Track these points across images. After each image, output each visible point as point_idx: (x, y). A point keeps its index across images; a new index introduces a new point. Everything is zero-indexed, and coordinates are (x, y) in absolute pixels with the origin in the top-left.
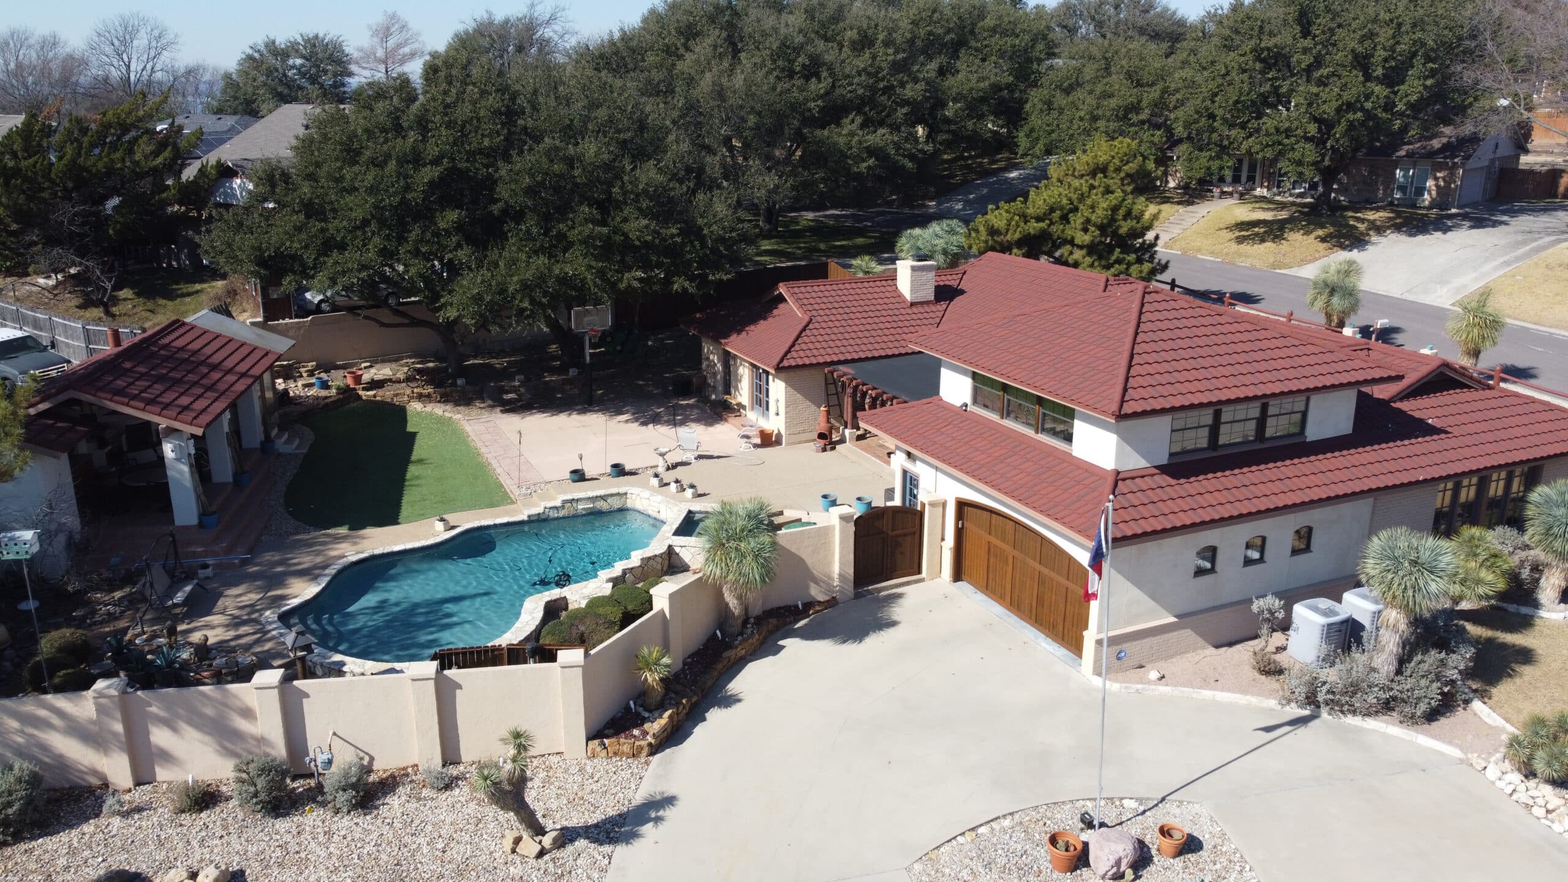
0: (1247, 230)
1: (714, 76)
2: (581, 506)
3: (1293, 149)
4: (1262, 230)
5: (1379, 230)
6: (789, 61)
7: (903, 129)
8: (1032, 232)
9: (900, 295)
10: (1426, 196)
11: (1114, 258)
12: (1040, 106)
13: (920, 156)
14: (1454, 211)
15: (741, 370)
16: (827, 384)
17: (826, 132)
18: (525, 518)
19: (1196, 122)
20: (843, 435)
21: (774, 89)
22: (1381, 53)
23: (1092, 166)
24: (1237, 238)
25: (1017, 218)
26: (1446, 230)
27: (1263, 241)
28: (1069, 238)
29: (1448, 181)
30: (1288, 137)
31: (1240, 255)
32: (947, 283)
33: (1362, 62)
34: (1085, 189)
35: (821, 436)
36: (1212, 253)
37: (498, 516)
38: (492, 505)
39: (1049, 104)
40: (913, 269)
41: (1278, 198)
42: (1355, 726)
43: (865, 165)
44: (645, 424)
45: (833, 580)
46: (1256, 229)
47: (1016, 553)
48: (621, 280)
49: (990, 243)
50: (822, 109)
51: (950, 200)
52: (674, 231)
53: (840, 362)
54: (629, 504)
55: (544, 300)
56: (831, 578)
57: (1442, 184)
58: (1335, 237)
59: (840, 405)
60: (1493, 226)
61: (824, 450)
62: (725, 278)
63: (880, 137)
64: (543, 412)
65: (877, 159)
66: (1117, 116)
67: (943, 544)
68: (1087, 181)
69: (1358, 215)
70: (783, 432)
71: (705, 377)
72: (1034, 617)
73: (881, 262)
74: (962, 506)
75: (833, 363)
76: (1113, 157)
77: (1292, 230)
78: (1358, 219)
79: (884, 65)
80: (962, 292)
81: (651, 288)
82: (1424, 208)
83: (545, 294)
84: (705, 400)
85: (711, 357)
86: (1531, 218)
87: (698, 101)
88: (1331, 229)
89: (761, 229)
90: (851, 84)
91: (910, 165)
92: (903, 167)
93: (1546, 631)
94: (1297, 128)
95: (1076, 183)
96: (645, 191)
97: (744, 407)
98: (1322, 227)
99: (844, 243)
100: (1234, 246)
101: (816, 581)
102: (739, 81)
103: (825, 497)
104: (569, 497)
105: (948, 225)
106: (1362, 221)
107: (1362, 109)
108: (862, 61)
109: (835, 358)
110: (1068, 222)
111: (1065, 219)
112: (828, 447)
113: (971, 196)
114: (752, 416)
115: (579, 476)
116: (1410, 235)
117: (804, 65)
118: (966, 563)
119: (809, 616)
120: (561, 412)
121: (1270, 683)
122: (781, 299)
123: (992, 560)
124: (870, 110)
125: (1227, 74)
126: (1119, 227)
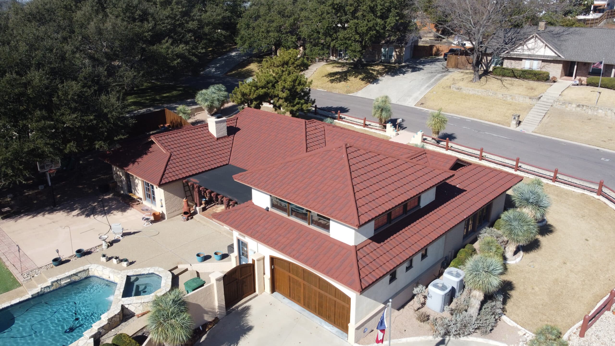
0: (333, 77)
1: (95, 23)
2: (63, 282)
3: (351, 46)
4: (339, 76)
5: (381, 74)
6: (132, 13)
7: (190, 43)
8: (261, 94)
9: (211, 135)
10: (393, 58)
11: (296, 102)
12: (244, 26)
13: (199, 55)
14: (403, 64)
15: (137, 181)
16: (184, 186)
17: (155, 47)
18: (30, 297)
19: (312, 35)
20: (195, 209)
21: (127, 28)
22: (379, 7)
23: (282, 63)
24: (331, 80)
25: (254, 88)
26: (404, 73)
27: (340, 81)
28: (276, 95)
29: (400, 52)
30: (349, 40)
31: (333, 88)
32: (231, 125)
33: (372, 10)
34: (280, 72)
35: (185, 213)
36: (322, 88)
37: (13, 298)
38: (7, 290)
39: (248, 26)
40: (217, 122)
41: (340, 61)
42: (465, 341)
43: (176, 62)
44: (88, 215)
45: (215, 309)
46: (337, 76)
47: (306, 283)
48: (65, 148)
49: (243, 99)
50: (151, 36)
51: (209, 67)
52: (92, 117)
53: (190, 176)
54: (91, 274)
55: (21, 167)
56: (214, 309)
57: (398, 54)
58: (366, 78)
59: (192, 195)
60: (419, 71)
61: (188, 220)
62: (123, 137)
63: (181, 48)
64: (28, 215)
65: (181, 59)
66: (277, 30)
67: (265, 276)
68: (280, 69)
69: (372, 68)
70: (165, 213)
71: (116, 182)
72: (317, 312)
73: (188, 104)
74: (273, 260)
75: (187, 177)
76: (290, 58)
77: (350, 76)
78: (372, 70)
79: (177, 13)
80: (238, 129)
81: (83, 149)
82: (393, 63)
83: (21, 163)
84: (117, 194)
85: (118, 173)
86: (429, 66)
87: (89, 36)
88: (364, 75)
89: (126, 90)
90: (164, 23)
91: (195, 59)
92: (193, 60)
93: (512, 271)
94: (351, 37)
95: (276, 69)
96: (72, 99)
97: (141, 199)
98: (361, 74)
99: (167, 94)
100: (330, 85)
101: (207, 313)
102: (108, 25)
103: (198, 255)
104: (55, 279)
105: (218, 87)
106: (374, 70)
107: (375, 30)
108: (167, 12)
109: (188, 175)
110: (275, 88)
111: (273, 86)
112: (190, 218)
113: (218, 65)
114: (147, 203)
115: (58, 262)
116: (392, 76)
117: (139, 15)
118: (277, 284)
119: (206, 332)
120: (39, 213)
121: (426, 326)
122: (152, 143)
123: (292, 284)
124: (174, 35)
125: (322, 14)
126: (297, 89)
